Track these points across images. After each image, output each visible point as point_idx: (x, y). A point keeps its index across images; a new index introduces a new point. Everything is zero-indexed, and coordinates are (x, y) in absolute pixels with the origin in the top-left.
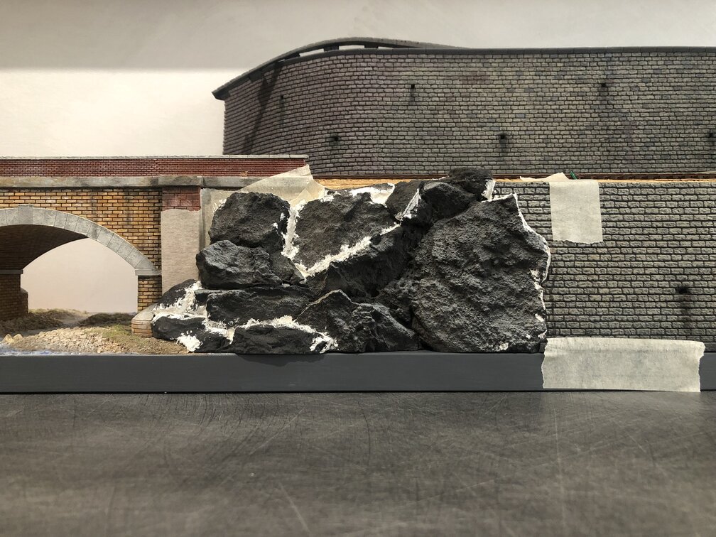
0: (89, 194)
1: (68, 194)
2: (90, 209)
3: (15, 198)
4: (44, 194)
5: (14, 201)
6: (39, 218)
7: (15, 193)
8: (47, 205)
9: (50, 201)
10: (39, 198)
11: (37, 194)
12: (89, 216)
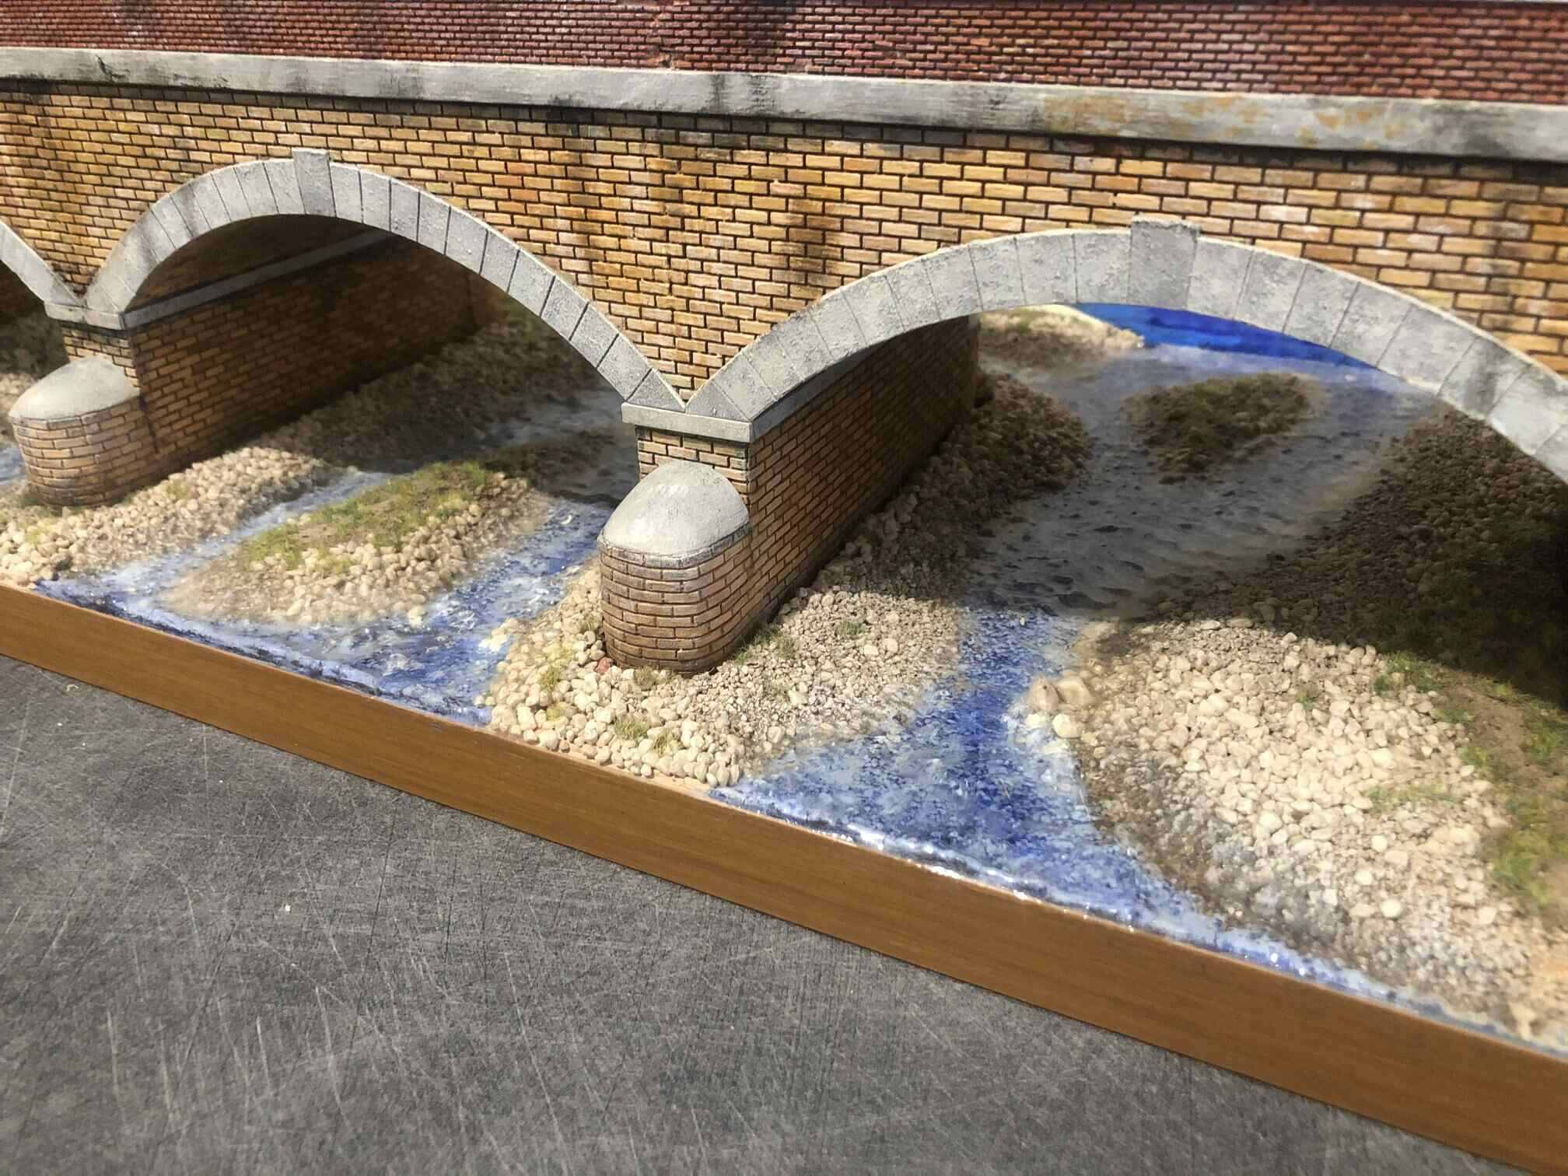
0: (1492, 189)
1: (1379, 182)
2: (1482, 265)
3: (1119, 182)
4: (1254, 174)
5: (1111, 199)
6: (1217, 286)
7: (1119, 159)
8: (1263, 228)
9: (1280, 213)
10: (1227, 191)
11: (1222, 172)
12: (1465, 300)
